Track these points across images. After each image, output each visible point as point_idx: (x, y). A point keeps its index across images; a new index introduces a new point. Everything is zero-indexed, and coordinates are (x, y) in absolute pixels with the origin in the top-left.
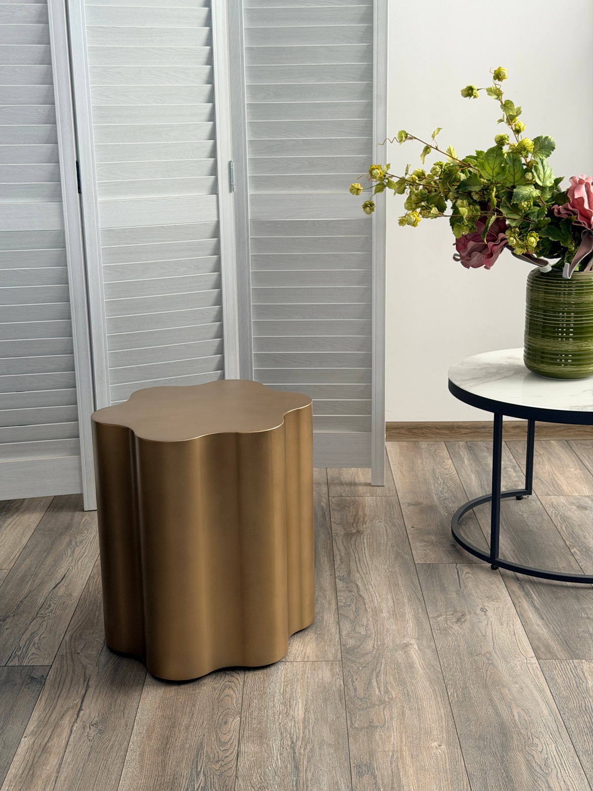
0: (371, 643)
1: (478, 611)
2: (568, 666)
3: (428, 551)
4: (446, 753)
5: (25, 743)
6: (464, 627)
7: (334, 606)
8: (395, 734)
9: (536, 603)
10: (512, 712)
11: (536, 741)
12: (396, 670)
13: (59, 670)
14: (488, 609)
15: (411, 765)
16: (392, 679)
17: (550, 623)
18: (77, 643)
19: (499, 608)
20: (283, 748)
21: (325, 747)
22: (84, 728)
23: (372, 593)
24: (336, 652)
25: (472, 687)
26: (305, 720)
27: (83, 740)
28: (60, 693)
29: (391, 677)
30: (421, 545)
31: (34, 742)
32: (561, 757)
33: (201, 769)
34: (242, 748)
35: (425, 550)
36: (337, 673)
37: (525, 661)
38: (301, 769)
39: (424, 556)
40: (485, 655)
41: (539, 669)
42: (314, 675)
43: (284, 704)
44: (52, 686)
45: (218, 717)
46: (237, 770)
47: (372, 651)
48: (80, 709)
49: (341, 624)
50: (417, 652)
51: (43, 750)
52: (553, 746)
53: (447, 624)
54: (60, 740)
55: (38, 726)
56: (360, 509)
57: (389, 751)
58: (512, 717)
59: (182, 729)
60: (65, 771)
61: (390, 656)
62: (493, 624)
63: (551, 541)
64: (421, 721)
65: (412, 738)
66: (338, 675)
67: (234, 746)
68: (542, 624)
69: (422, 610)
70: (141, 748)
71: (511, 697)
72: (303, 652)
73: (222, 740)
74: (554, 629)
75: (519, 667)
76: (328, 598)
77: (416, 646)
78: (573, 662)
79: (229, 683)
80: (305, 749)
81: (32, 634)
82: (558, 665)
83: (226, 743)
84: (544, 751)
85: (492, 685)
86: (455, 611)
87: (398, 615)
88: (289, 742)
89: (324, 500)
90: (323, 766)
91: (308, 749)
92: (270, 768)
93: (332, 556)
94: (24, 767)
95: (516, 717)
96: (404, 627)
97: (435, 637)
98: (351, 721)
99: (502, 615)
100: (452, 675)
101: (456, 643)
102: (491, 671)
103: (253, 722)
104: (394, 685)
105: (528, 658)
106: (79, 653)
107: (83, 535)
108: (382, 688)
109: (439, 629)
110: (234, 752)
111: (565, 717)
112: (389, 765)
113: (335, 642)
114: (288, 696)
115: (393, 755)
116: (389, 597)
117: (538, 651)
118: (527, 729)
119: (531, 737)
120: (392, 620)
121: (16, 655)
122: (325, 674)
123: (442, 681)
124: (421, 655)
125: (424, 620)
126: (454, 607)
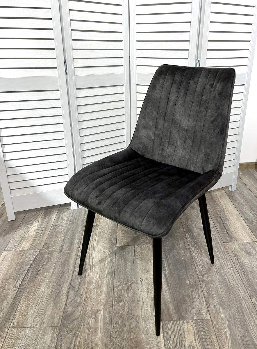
0: (80, 309)
1: (139, 281)
2: (177, 327)
6: (130, 295)
7: (69, 279)
9: (167, 274)
12: (87, 334)
14: (143, 279)
17: (171, 289)
24: (60, 318)
29: (83, 341)
30: (122, 233)
35: (123, 237)
39: (121, 241)
40: (136, 318)
42: (42, 339)
47: (79, 317)
49: (69, 293)
50: (102, 316)
53: (122, 292)
62: (144, 291)
68: (168, 291)
69: (112, 282)
74: (173, 294)
75: (152, 329)
76: (69, 272)
77: (102, 312)
78: (180, 323)
82: (172, 325)
86: (128, 281)
87: (99, 285)
96: (100, 295)
97: (113, 304)
99: (150, 283)
100: (116, 338)
101: (123, 308)
102: (137, 333)
109: (117, 297)
113: (62, 309)
116: (99, 271)
120: (95, 290)
123: (109, 343)
124: (103, 320)
125: (111, 289)
126: (128, 278)
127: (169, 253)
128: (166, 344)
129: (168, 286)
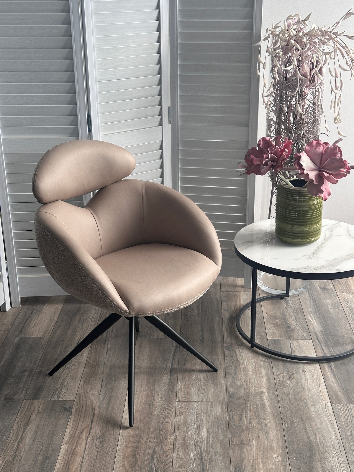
0: (243, 391)
1: (301, 372)
2: (347, 409)
3: (275, 330)
4: (280, 461)
5: (64, 448)
6: (293, 382)
7: (223, 366)
8: (255, 450)
9: (332, 367)
10: (316, 437)
11: (328, 455)
12: (256, 409)
13: (78, 403)
14: (306, 370)
15: (262, 468)
16: (253, 415)
17: (339, 380)
18: (87, 386)
19: (312, 370)
20: (196, 456)
21: (218, 455)
22: (93, 440)
23: (244, 358)
24: (224, 396)
25: (296, 421)
26: (208, 439)
27: (93, 447)
28: (80, 418)
29: (253, 413)
30: (271, 326)
31: (68, 447)
32: (340, 465)
33: (154, 467)
34: (175, 454)
35: (273, 330)
36: (224, 410)
37: (325, 405)
38: (205, 468)
39: (272, 334)
40: (303, 400)
41: (332, 410)
42: (212, 410)
43: (197, 428)
44: (75, 413)
45: (162, 435)
46: (173, 468)
47: (243, 396)
48: (91, 428)
49: (227, 378)
50: (267, 397)
51: (73, 453)
52: (337, 458)
53: (284, 380)
54: (81, 447)
55: (70, 438)
56: (238, 301)
57: (251, 459)
58: (316, 440)
59: (144, 442)
60: (85, 466)
61: (252, 399)
62: (308, 380)
63: (343, 325)
64: (268, 441)
65: (263, 452)
66: (225, 411)
67: (171, 454)
68: (335, 381)
69: (271, 371)
70: (123, 453)
71: (316, 428)
72: (207, 396)
73: (165, 450)
74: (341, 384)
75: (321, 409)
76: (220, 361)
77: (266, 394)
78: (350, 406)
79: (168, 415)
80: (207, 457)
81: (63, 380)
82: (342, 407)
83: (166, 452)
84: (332, 462)
85: (306, 420)
86: (288, 371)
87: (257, 373)
88: (199, 452)
89: (218, 294)
90: (217, 467)
91: (209, 457)
92: (189, 467)
93: (222, 333)
94: (64, 463)
95: (318, 440)
96: (261, 381)
97: (277, 388)
98: (232, 440)
99: (314, 374)
100: (285, 413)
101: (288, 392)
102: (306, 411)
103: (181, 439)
104: (255, 418)
105: (326, 403)
106: (88, 393)
107: (87, 315)
108: (248, 420)
109: (279, 383)
110: (171, 457)
111: (344, 441)
112: (251, 468)
113: (223, 389)
114: (198, 423)
115: (253, 462)
116: (253, 361)
117: (332, 399)
118: (323, 447)
119: (325, 453)
120: (254, 376)
121: (56, 393)
122: (218, 410)
123: (280, 416)
124: (269, 400)
125: (272, 377)
126: (288, 368)
127: (333, 348)
128: (337, 419)
129: (335, 377)
